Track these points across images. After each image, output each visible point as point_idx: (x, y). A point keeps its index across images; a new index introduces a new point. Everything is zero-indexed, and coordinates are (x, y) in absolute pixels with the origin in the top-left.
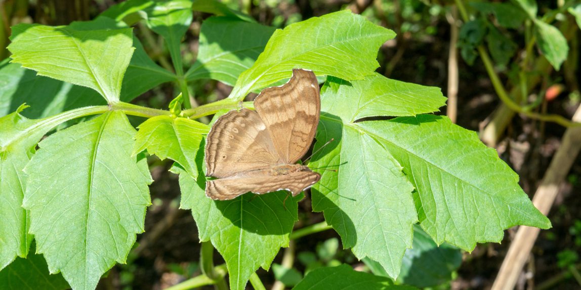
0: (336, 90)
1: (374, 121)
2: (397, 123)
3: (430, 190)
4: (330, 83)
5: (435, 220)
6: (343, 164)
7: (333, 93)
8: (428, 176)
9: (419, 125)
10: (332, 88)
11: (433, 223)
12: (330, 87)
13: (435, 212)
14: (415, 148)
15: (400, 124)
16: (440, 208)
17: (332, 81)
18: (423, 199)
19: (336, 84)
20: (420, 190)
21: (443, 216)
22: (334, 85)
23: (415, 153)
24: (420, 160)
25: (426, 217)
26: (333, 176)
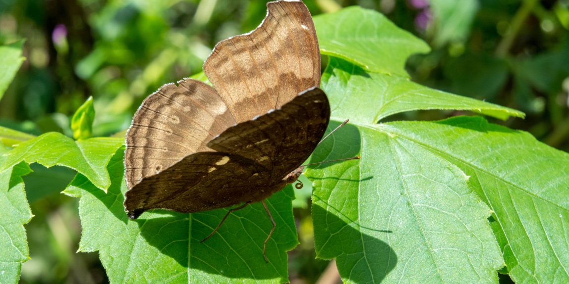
0: (346, 82)
1: (412, 122)
2: (449, 126)
3: (519, 221)
4: (335, 70)
5: (534, 268)
6: (364, 180)
7: (341, 85)
8: (511, 201)
9: (487, 133)
10: (338, 78)
11: (530, 273)
12: (335, 75)
13: (533, 256)
14: (484, 161)
15: (454, 127)
16: (539, 249)
17: (338, 68)
18: (508, 234)
19: (344, 73)
20: (502, 220)
21: (546, 261)
22: (342, 74)
23: (485, 169)
24: (494, 177)
25: (517, 263)
26: (349, 198)
